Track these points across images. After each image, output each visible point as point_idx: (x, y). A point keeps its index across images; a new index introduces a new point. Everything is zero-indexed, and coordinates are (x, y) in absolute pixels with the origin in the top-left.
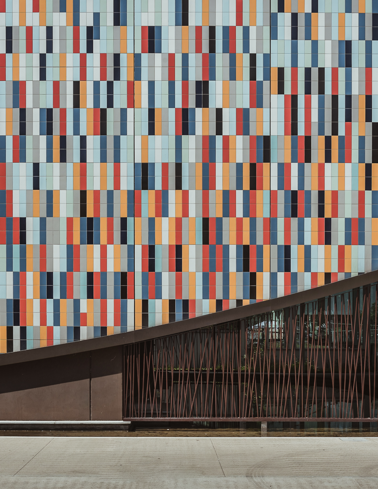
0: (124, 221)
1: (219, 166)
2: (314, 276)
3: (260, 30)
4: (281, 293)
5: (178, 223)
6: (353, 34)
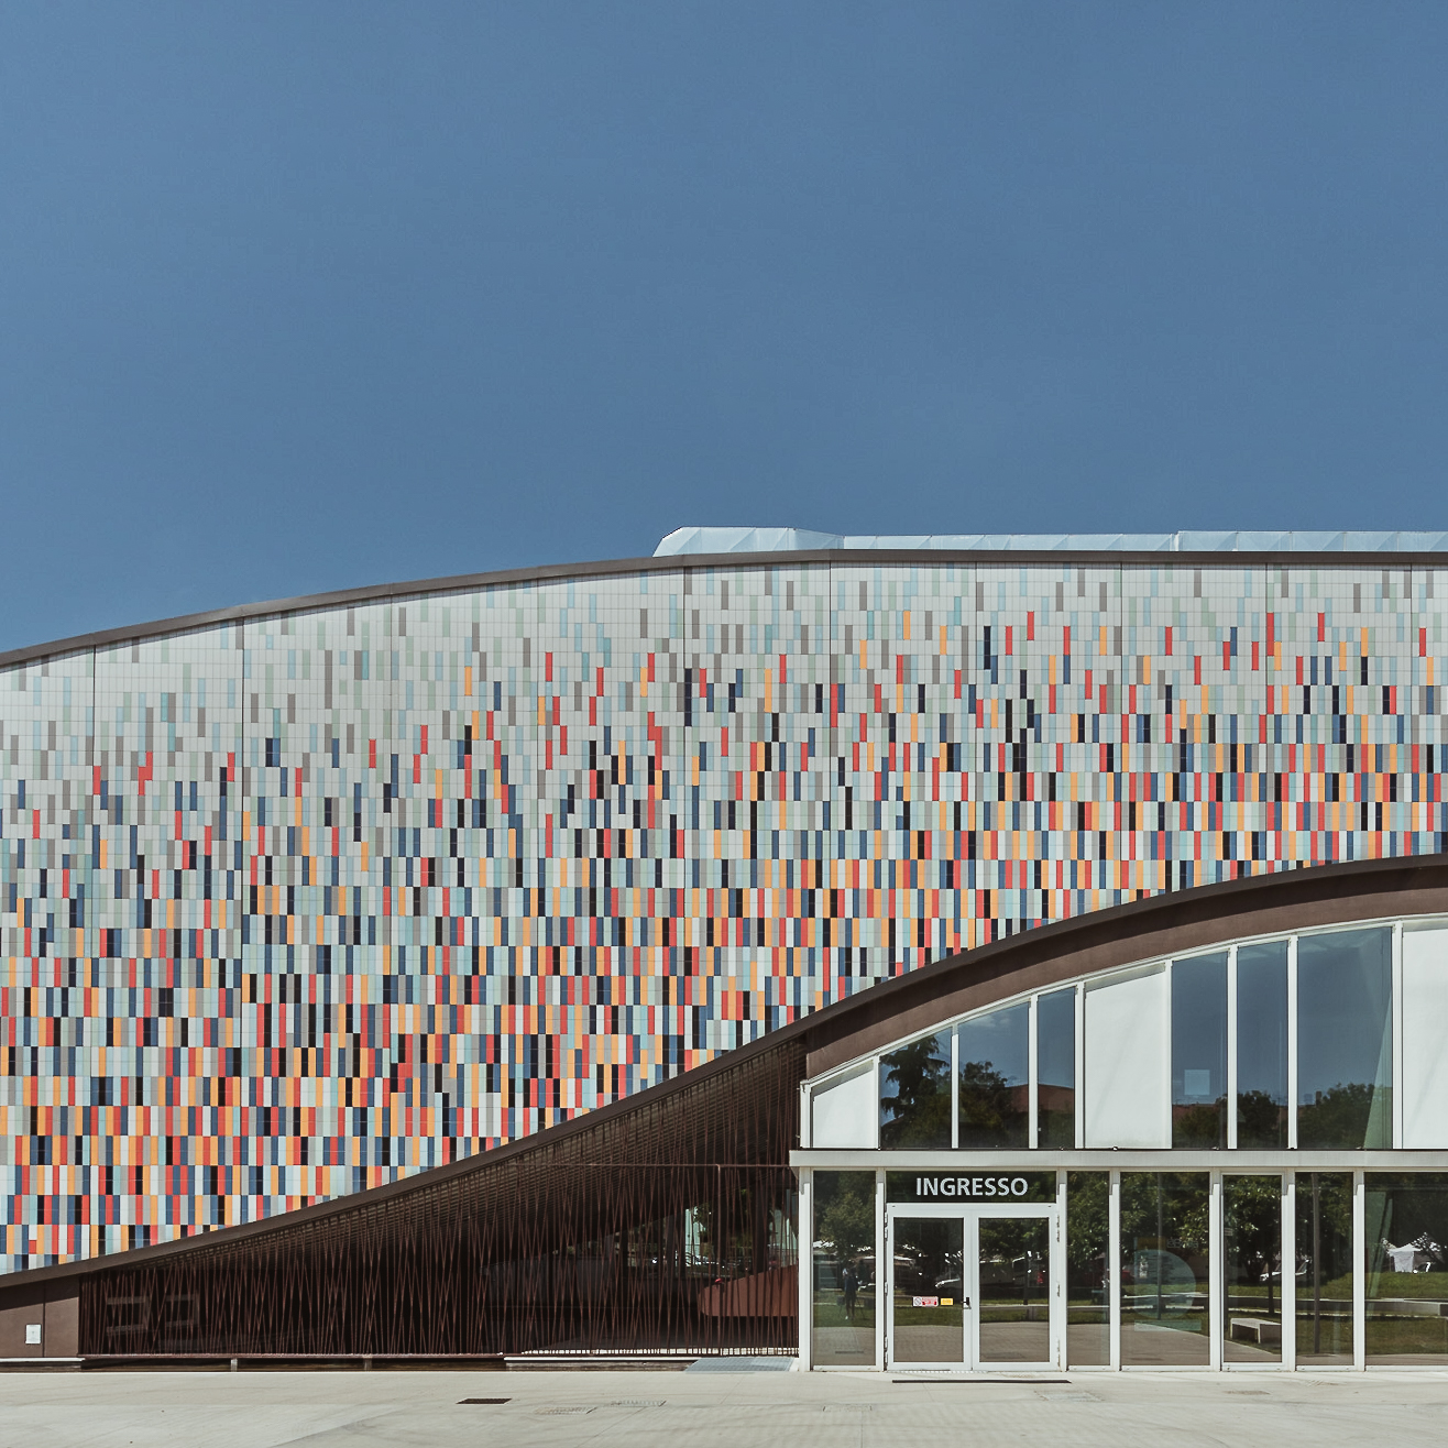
0: (79, 1140)
1: (185, 1080)
2: (289, 1200)
3: (230, 934)
4: (252, 1218)
5: (139, 1141)
6: (332, 939)
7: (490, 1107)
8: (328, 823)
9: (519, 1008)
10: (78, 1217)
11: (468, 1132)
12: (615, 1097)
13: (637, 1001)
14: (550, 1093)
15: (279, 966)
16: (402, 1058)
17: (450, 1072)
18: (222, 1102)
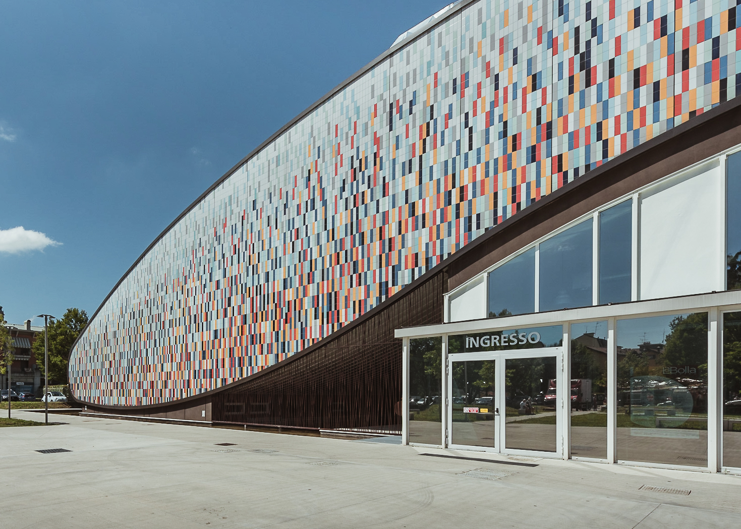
0: (211, 350)
1: (233, 327)
3: (244, 274)
4: (249, 375)
5: (224, 350)
6: (269, 269)
7: (316, 326)
8: (268, 226)
9: (325, 282)
10: (211, 377)
11: (308, 338)
12: (360, 315)
13: (369, 269)
14: (336, 317)
15: (256, 283)
16: (289, 311)
17: (303, 312)
18: (242, 335)
